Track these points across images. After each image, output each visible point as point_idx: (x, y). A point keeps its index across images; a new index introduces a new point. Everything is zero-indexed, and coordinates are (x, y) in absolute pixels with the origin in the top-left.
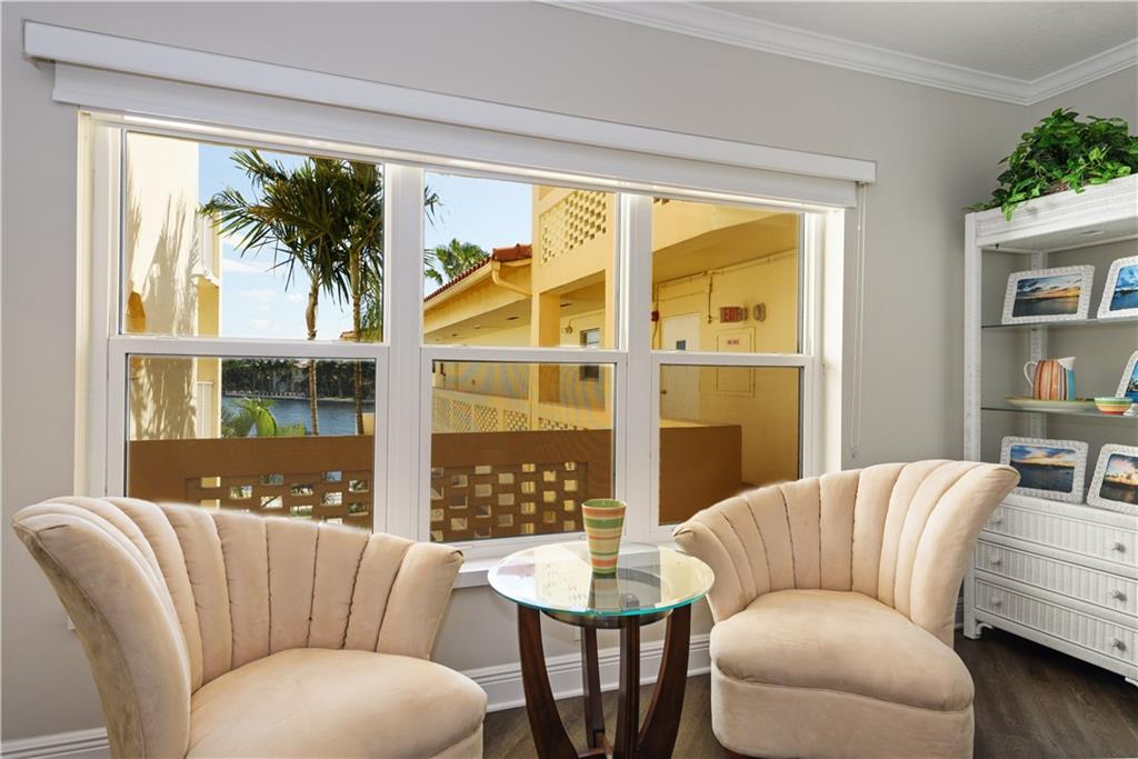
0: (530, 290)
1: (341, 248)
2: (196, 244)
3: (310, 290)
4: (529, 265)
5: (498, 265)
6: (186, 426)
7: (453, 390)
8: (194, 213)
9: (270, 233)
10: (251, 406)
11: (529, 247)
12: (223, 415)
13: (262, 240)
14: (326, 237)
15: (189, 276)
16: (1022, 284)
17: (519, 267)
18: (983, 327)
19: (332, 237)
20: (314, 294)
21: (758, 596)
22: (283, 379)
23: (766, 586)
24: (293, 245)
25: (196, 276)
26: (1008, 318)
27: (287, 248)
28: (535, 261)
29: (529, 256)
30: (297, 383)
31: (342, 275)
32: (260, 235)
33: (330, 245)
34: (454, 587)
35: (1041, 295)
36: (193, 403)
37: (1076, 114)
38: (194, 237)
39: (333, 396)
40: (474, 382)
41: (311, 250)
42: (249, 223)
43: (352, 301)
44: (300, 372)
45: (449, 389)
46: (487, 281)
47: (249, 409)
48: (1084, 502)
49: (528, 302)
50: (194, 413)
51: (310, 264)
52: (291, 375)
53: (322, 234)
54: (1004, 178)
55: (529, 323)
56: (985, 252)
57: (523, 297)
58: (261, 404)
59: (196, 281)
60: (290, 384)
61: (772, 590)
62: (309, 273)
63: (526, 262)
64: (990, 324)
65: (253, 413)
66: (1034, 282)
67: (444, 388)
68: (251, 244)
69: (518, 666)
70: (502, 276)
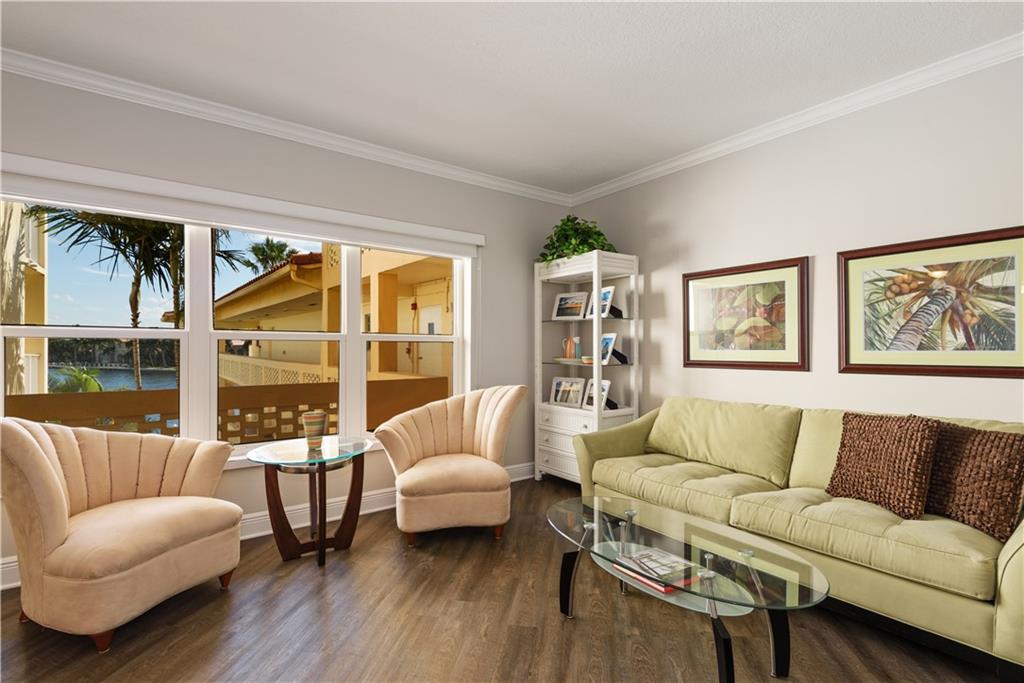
0: (321, 286)
1: (161, 247)
2: (23, 238)
3: (133, 280)
4: (320, 268)
5: (295, 267)
6: (15, 380)
7: (266, 359)
8: (20, 214)
9: (95, 233)
10: (77, 373)
11: (320, 255)
12: (49, 382)
13: (87, 239)
14: (148, 239)
15: (17, 262)
16: (561, 299)
17: (311, 269)
18: (543, 322)
19: (153, 238)
20: (137, 283)
21: (418, 461)
22: (106, 351)
23: (422, 456)
24: (117, 244)
25: (23, 263)
26: (554, 317)
27: (111, 246)
28: (325, 266)
29: (320, 262)
30: (120, 355)
31: (162, 268)
32: (84, 234)
33: (152, 245)
34: (225, 468)
35: (567, 306)
36: (21, 362)
37: (576, 218)
38: (20, 232)
39: (158, 365)
40: (284, 352)
41: (133, 248)
42: (74, 225)
43: (172, 290)
44: (124, 346)
45: (263, 358)
46: (287, 277)
47: (76, 377)
48: (581, 408)
49: (320, 293)
50: (22, 371)
51: (133, 259)
52: (113, 349)
53: (144, 237)
54: (546, 247)
55: (321, 309)
56: (543, 282)
57: (316, 291)
58: (87, 373)
59: (23, 267)
60: (113, 355)
61: (424, 458)
62: (133, 267)
63: (318, 265)
64: (546, 321)
65: (80, 380)
66: (566, 299)
67: (260, 357)
68: (77, 241)
69: (267, 512)
70: (299, 274)
